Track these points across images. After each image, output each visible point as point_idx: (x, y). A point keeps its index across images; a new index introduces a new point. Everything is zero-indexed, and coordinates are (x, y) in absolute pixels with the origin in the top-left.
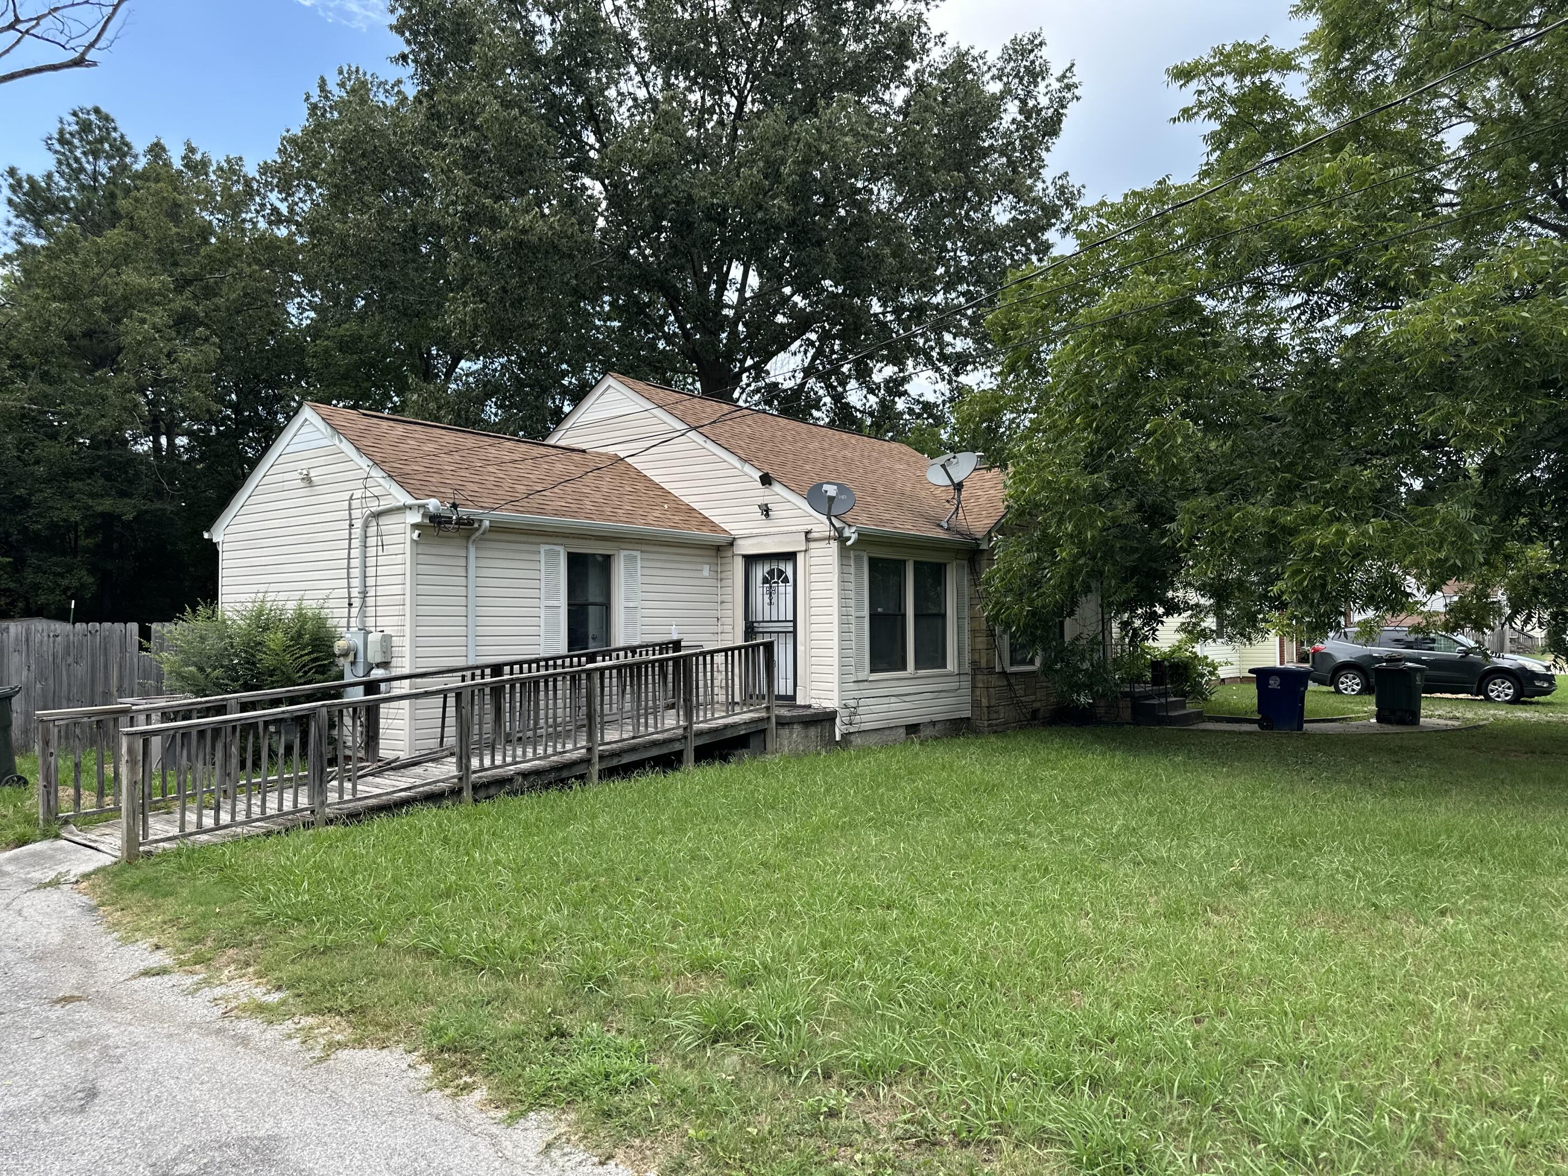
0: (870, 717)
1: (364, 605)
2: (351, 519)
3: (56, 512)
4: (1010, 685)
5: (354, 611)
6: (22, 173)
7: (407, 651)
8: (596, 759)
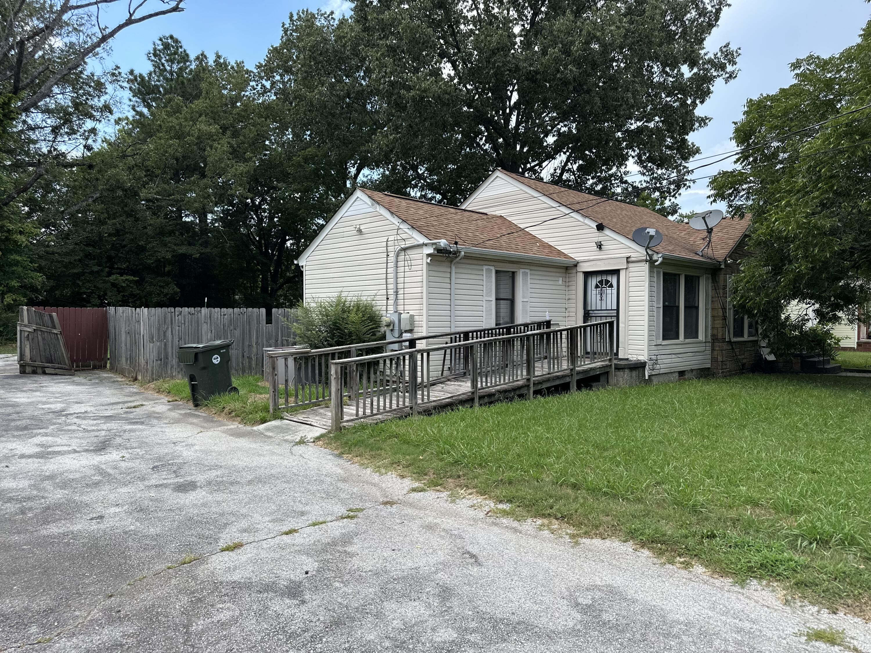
0: (663, 366)
1: (396, 299)
2: (387, 252)
3: (159, 254)
4: (733, 349)
5: (391, 302)
6: (136, 72)
7: (424, 324)
8: (532, 385)
